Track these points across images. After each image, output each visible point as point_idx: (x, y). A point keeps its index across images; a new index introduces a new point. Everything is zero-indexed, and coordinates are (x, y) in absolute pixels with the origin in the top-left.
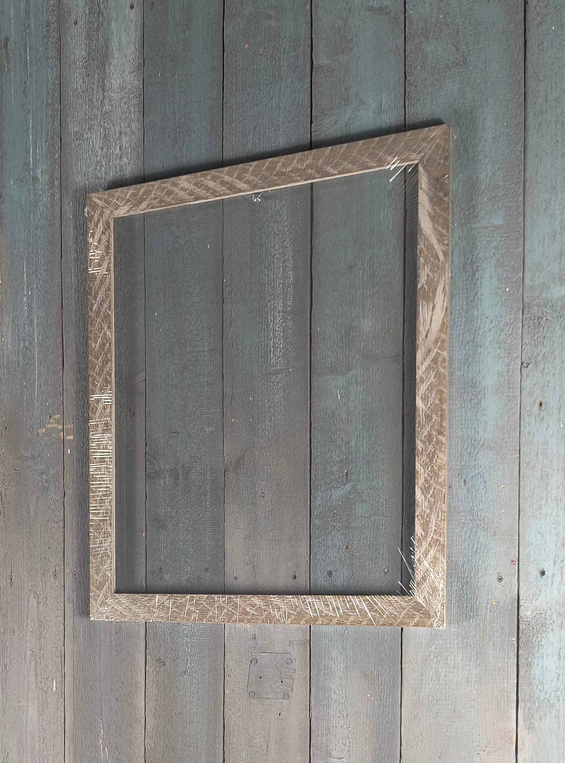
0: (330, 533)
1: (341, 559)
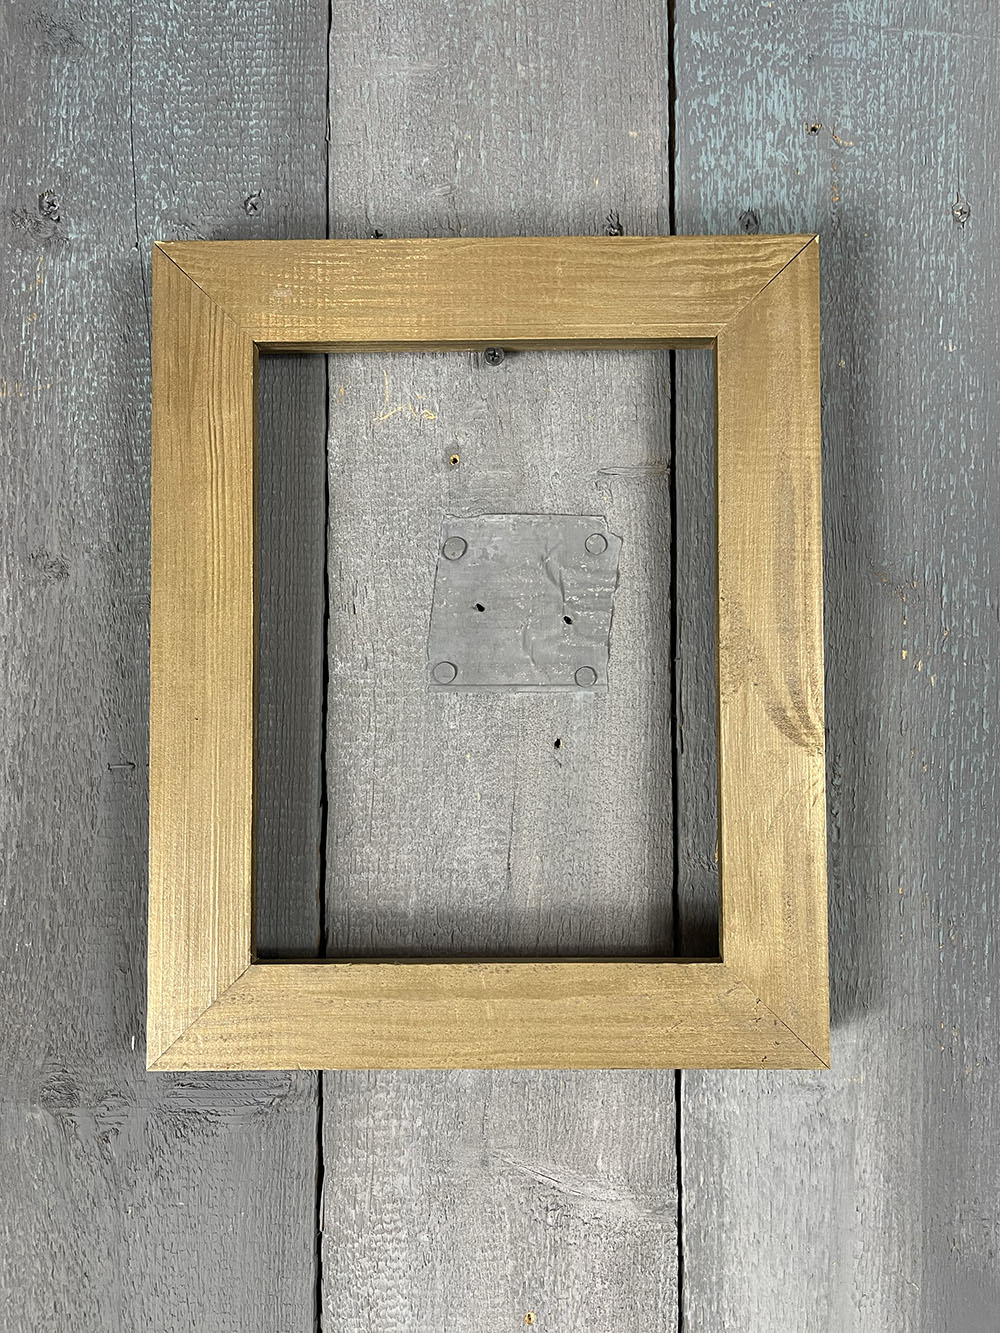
0: (750, 77)
1: (791, 167)
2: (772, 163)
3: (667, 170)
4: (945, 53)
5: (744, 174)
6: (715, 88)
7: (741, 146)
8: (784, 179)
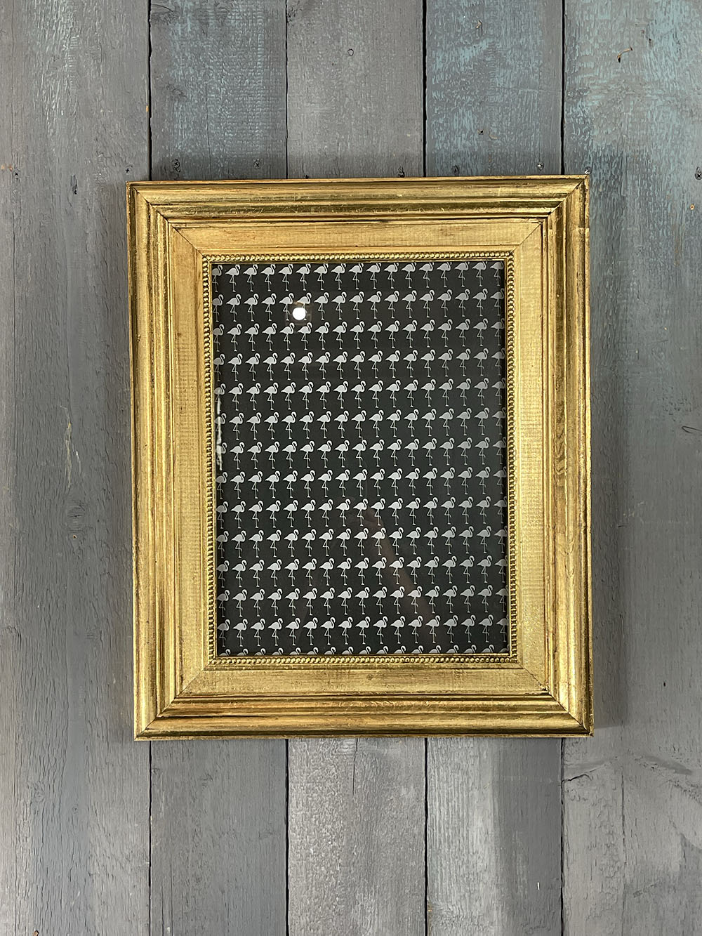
2: (464, 146)
3: (422, 150)
4: (536, 98)
5: (453, 151)
6: (442, 116)
7: (452, 139)
8: (469, 153)
